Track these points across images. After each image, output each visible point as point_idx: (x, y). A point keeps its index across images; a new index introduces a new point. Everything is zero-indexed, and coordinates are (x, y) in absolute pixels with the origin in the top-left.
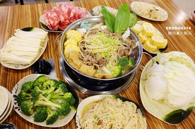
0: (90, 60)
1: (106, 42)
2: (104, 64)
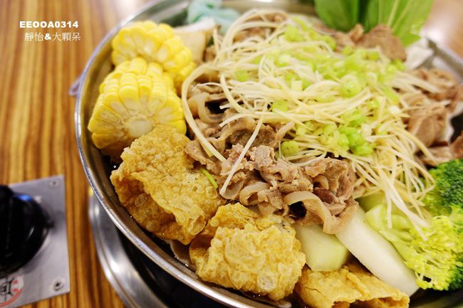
0: (270, 170)
1: (336, 70)
2: (351, 197)
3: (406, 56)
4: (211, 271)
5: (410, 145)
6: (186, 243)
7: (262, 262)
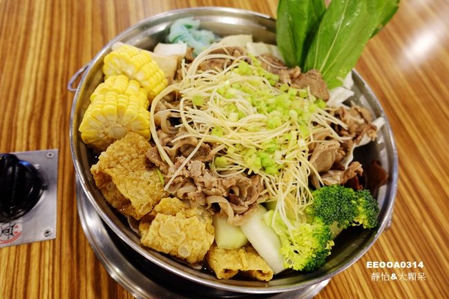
0: (199, 179)
1: (268, 105)
2: (256, 202)
3: (329, 97)
4: (148, 241)
5: (307, 171)
6: (138, 219)
7: (183, 239)
